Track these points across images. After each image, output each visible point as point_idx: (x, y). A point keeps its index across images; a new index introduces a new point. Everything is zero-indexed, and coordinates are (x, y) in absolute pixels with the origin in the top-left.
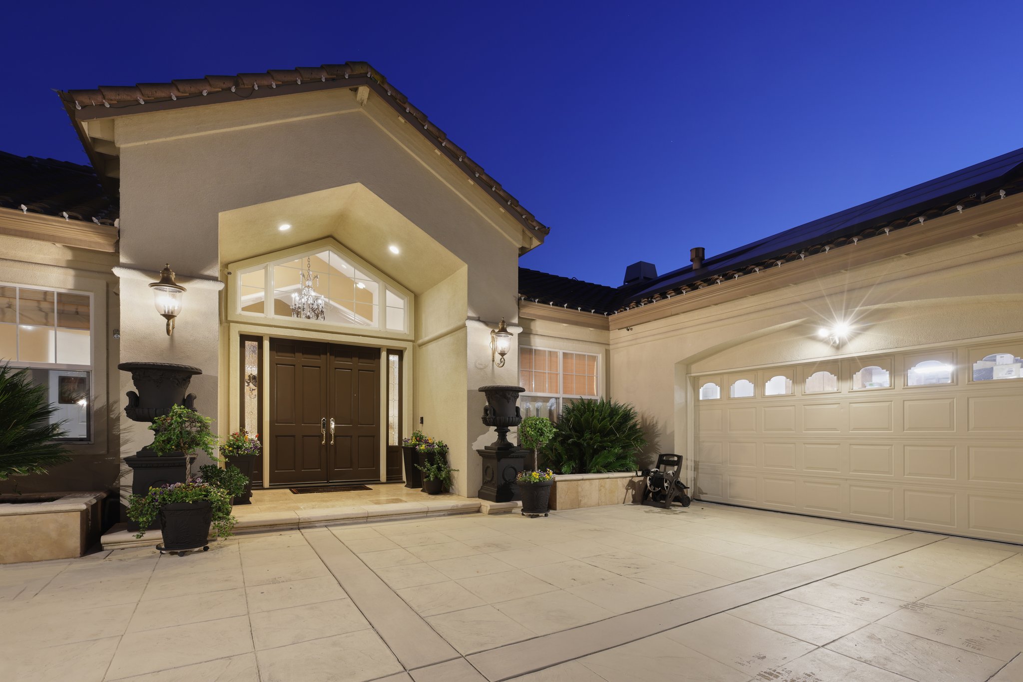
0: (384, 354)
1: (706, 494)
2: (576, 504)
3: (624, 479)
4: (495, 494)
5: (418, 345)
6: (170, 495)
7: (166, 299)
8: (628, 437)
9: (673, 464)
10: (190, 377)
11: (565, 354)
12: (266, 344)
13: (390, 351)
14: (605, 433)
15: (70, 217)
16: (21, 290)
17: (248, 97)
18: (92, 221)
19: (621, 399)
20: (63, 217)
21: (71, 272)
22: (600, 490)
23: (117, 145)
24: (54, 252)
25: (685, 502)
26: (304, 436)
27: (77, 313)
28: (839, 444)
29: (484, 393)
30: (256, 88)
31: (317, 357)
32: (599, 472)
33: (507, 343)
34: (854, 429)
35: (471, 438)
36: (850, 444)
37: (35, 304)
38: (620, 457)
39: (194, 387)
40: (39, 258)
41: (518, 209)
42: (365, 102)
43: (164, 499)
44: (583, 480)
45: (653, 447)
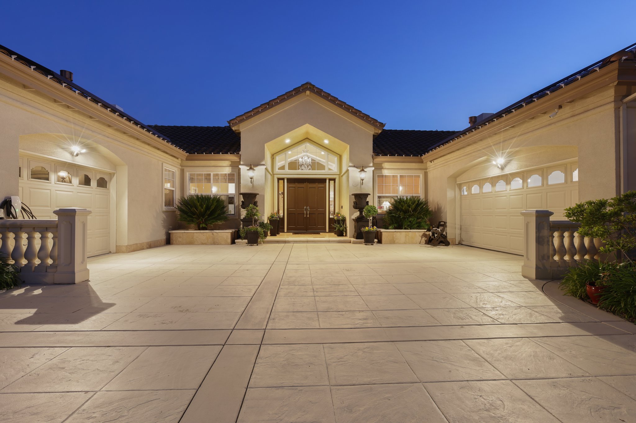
0: (327, 181)
1: (464, 241)
2: (393, 242)
3: (420, 233)
4: (356, 236)
5: (340, 176)
6: (248, 229)
7: (251, 173)
9: (442, 226)
10: (256, 196)
11: (400, 176)
12: (286, 181)
13: (330, 180)
15: (230, 154)
16: (221, 174)
17: (271, 107)
18: (234, 154)
20: (228, 154)
21: (231, 167)
22: (406, 237)
23: (240, 130)
24: (227, 163)
25: (446, 244)
26: (298, 214)
27: (232, 178)
28: (506, 216)
29: (354, 196)
30: (274, 104)
31: (303, 184)
32: (405, 229)
33: (364, 175)
34: (512, 208)
35: (351, 214)
36: (510, 216)
37: (223, 177)
39: (257, 199)
40: (224, 165)
41: (370, 119)
42: (309, 95)
43: (247, 230)
44: (396, 232)
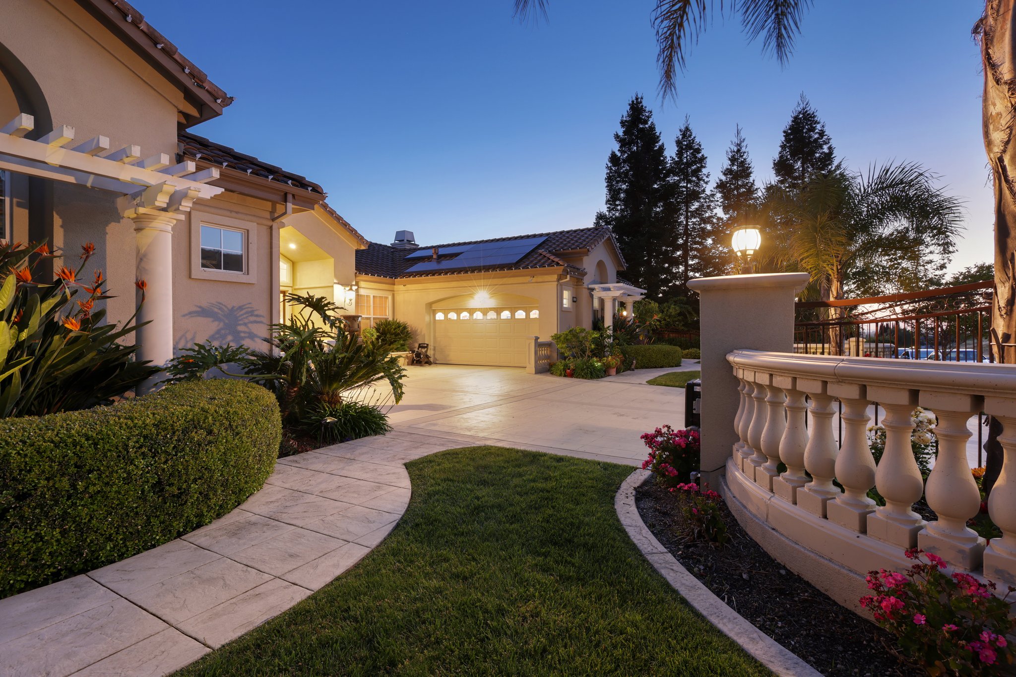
1: (438, 360)
3: (404, 355)
5: (294, 288)
8: (406, 336)
9: (424, 347)
11: (374, 297)
14: (396, 335)
19: (401, 318)
25: (429, 363)
33: (352, 295)
34: (488, 333)
38: (403, 345)
45: (416, 341)
